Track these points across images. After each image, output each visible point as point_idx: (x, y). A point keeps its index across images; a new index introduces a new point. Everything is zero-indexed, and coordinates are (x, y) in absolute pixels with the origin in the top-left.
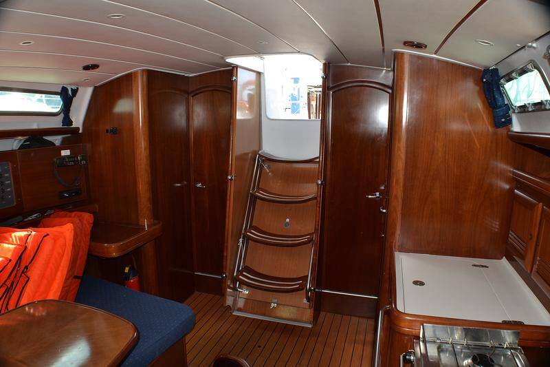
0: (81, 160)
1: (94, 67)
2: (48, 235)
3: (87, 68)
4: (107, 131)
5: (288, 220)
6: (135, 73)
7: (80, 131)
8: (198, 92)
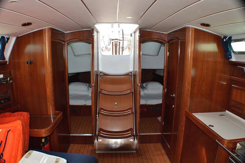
0: (10, 80)
1: (29, 24)
2: (10, 130)
3: (24, 25)
4: (28, 63)
5: (116, 103)
6: (45, 29)
7: (8, 63)
8: (70, 41)
